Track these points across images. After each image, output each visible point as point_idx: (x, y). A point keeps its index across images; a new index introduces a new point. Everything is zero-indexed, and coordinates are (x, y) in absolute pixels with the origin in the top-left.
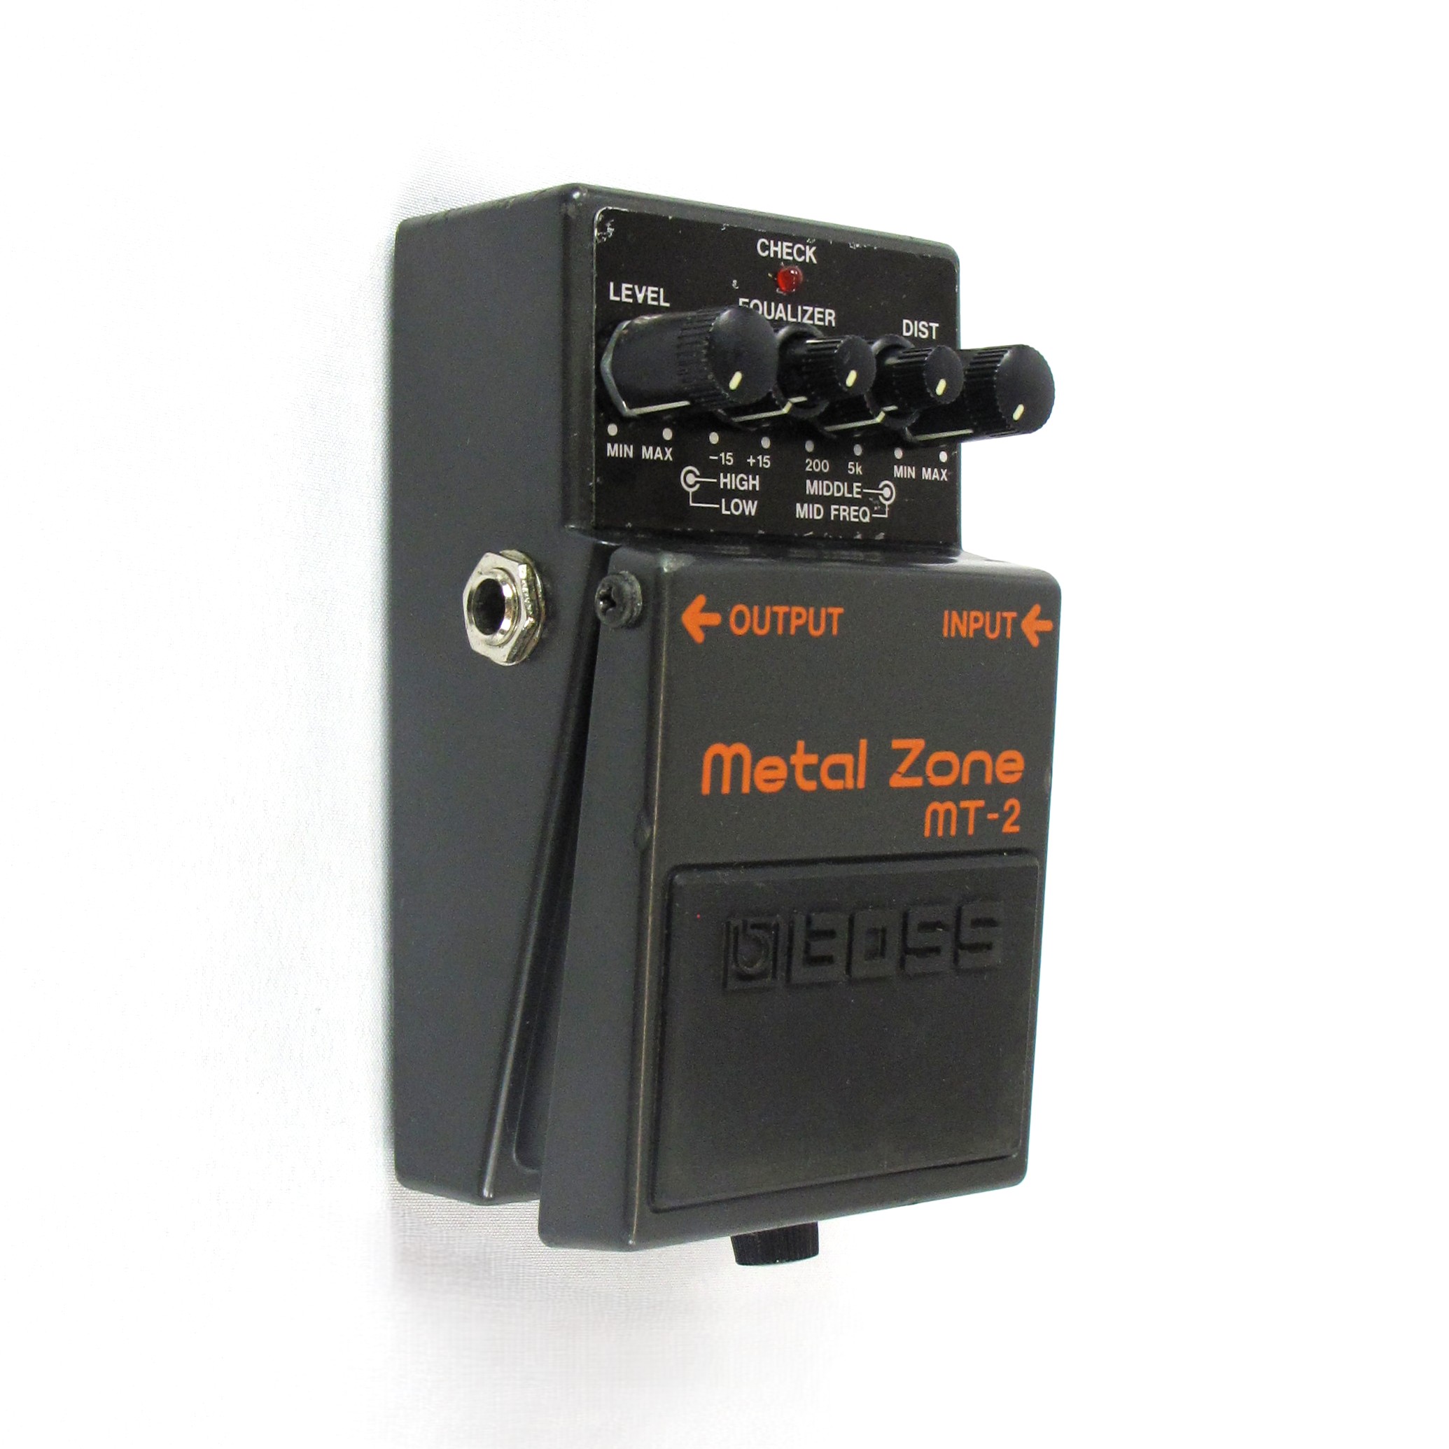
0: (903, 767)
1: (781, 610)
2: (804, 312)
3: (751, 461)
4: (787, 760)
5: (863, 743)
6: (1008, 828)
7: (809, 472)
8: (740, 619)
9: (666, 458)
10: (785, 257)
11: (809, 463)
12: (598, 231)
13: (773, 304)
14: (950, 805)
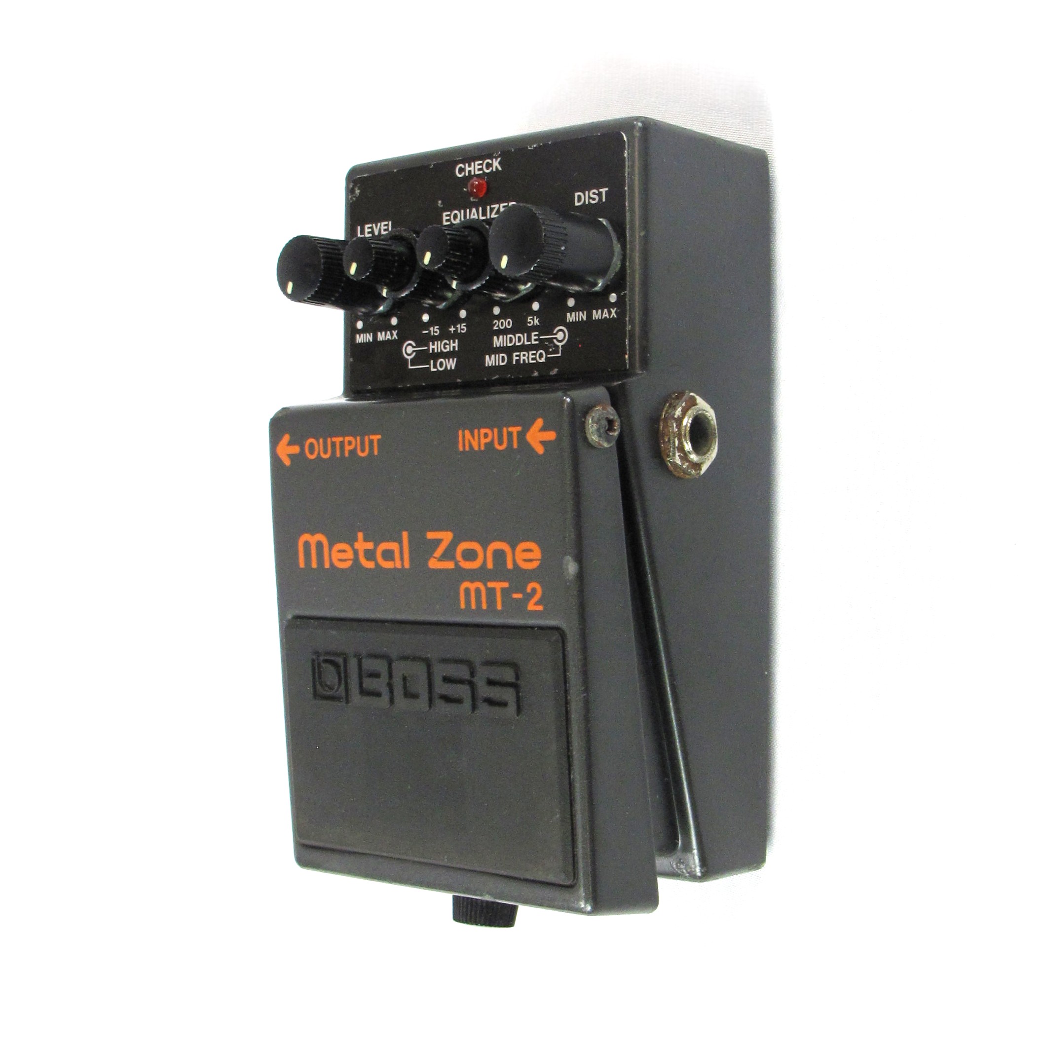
0: (439, 552)
1: (338, 440)
2: (492, 210)
3: (452, 329)
4: (352, 546)
5: (405, 535)
6: (531, 607)
7: (496, 330)
8: (311, 448)
9: (393, 338)
10: (477, 172)
11: (496, 323)
12: (351, 195)
13: (468, 211)
14: (479, 585)
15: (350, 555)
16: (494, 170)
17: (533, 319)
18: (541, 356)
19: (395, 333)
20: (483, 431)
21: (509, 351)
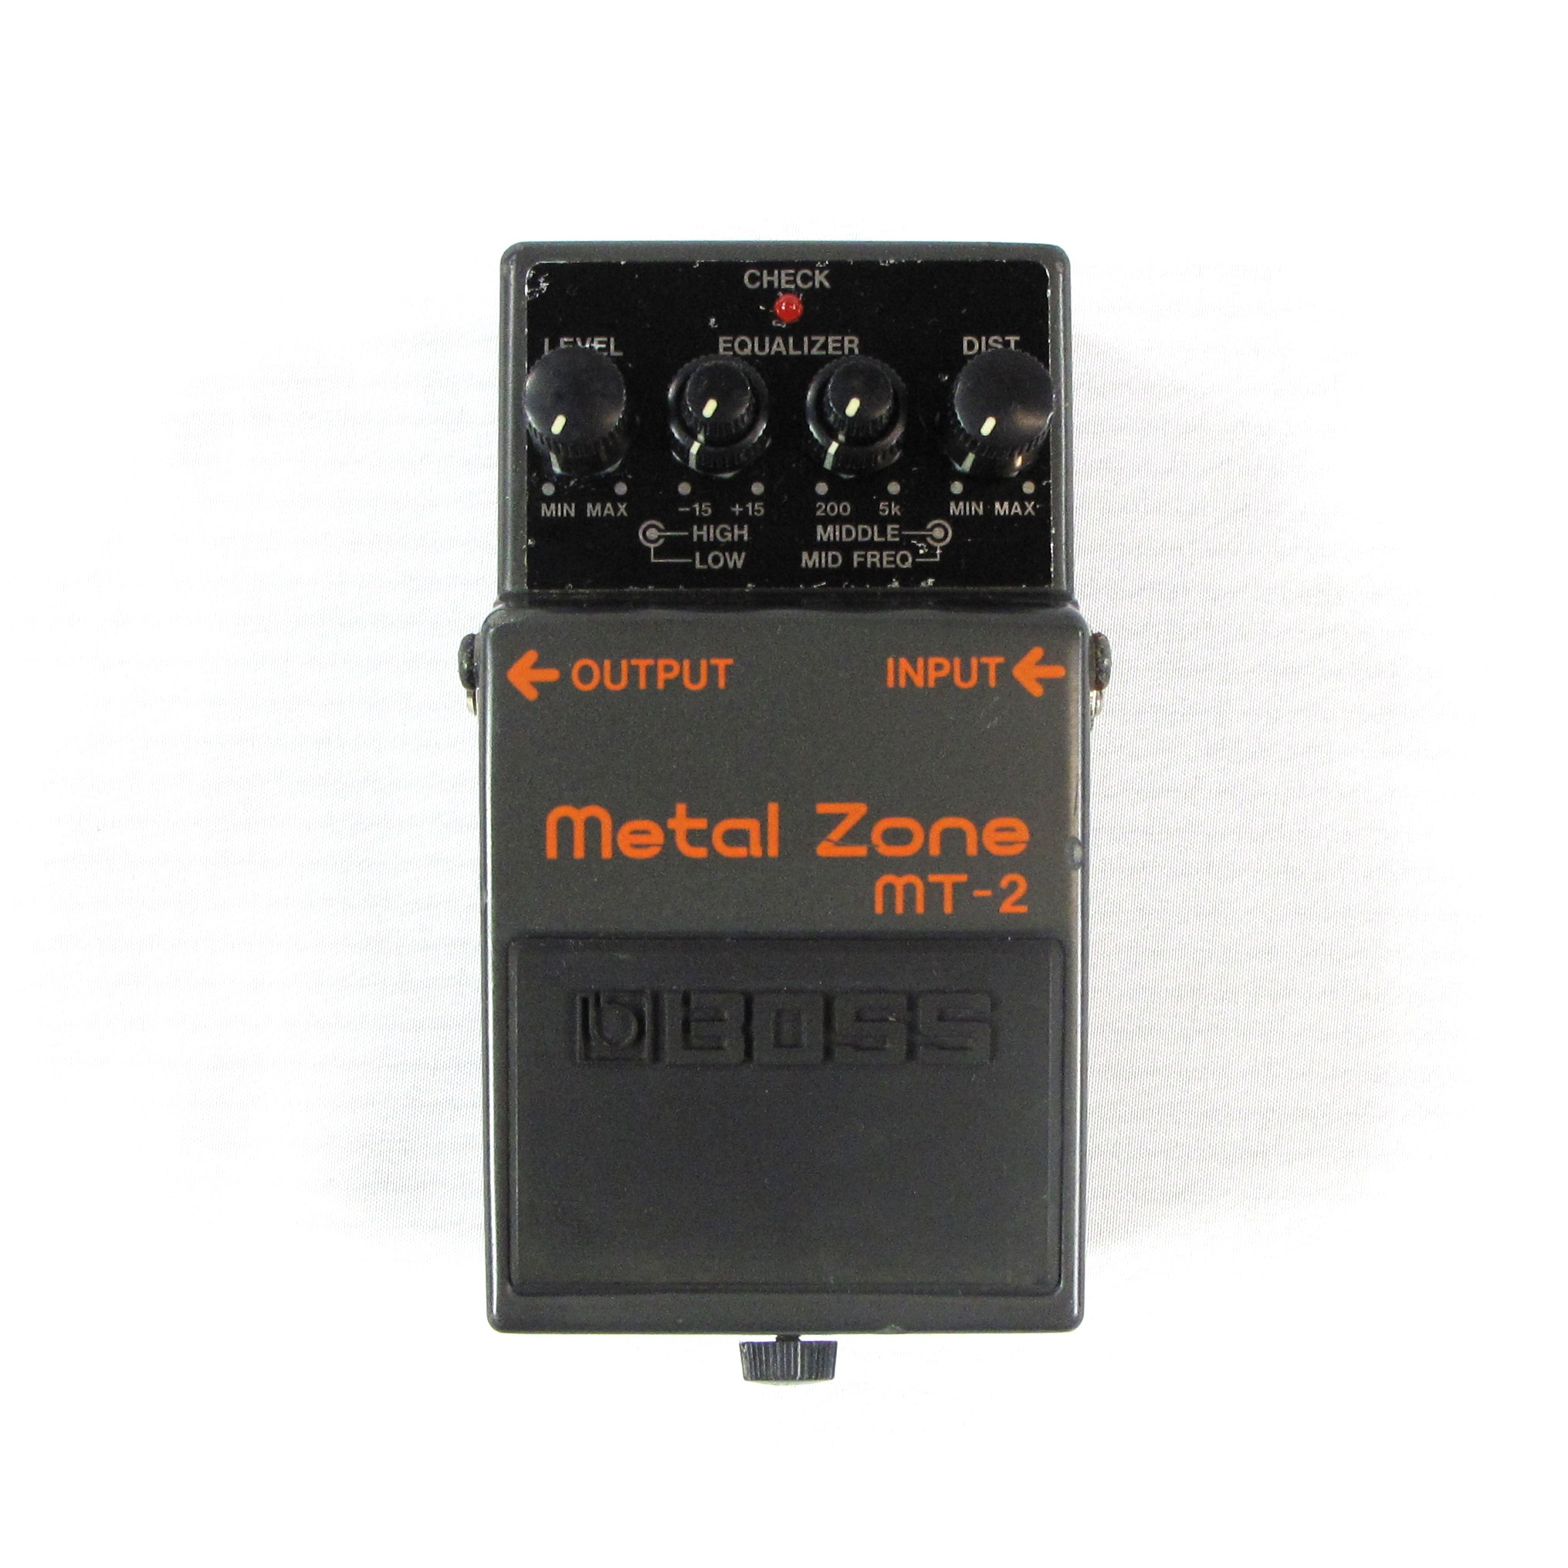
0: (837, 833)
1: (643, 664)
2: (812, 344)
3: (737, 509)
4: (663, 826)
5: (773, 808)
6: (1007, 907)
7: (819, 517)
8: (586, 674)
9: (619, 514)
10: (784, 286)
11: (820, 506)
12: (529, 288)
13: (767, 339)
14: (914, 879)
15: (657, 836)
16: (817, 285)
17: (890, 506)
18: (904, 559)
19: (622, 508)
20: (932, 661)
21: (847, 549)
